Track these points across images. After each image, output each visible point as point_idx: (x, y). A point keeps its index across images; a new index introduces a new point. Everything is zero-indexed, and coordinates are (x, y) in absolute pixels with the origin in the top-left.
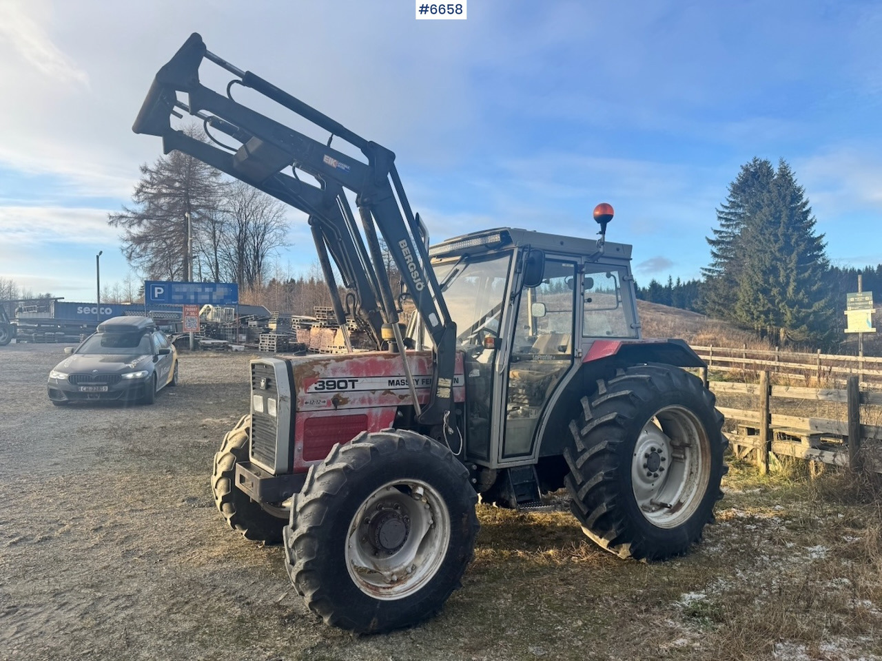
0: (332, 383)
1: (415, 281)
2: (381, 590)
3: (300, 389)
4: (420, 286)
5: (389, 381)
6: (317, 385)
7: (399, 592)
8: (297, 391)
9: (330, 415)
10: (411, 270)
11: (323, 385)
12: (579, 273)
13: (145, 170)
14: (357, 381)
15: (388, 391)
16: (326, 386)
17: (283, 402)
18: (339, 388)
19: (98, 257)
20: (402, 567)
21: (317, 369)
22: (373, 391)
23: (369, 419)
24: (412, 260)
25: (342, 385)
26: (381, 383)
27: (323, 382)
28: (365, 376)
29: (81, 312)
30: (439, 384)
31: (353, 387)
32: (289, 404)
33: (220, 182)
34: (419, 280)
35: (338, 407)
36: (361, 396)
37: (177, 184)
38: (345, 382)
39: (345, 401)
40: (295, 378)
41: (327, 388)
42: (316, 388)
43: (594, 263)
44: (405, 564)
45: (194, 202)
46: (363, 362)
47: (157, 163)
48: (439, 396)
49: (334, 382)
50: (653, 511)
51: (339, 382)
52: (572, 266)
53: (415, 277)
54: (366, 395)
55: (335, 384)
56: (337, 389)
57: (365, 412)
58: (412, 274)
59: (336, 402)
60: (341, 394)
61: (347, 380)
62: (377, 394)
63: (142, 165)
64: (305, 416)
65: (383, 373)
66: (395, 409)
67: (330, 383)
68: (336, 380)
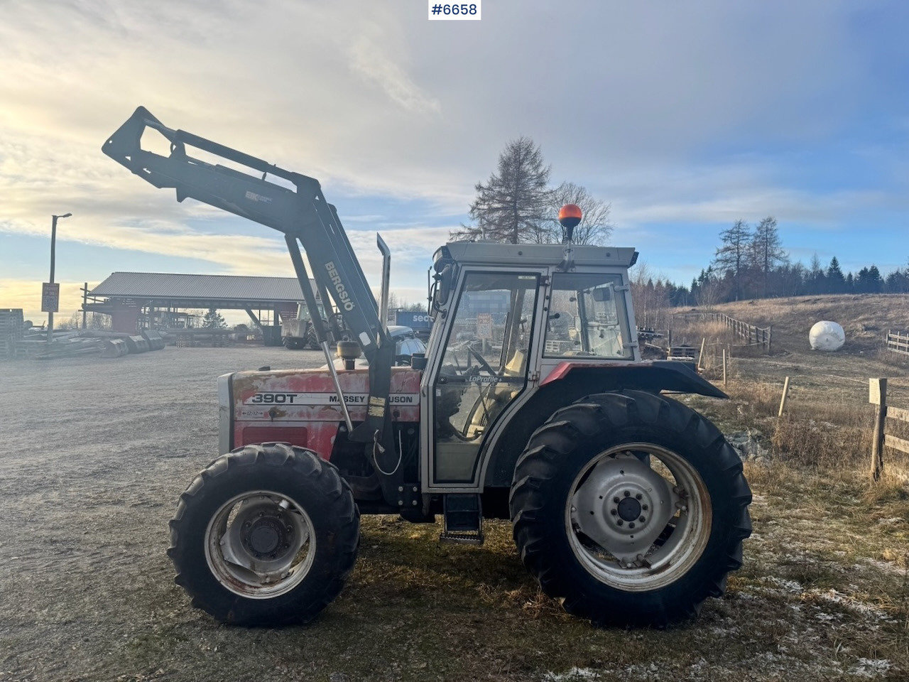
0: (270, 397)
1: (343, 301)
2: (247, 588)
3: (238, 400)
4: (349, 306)
5: (331, 397)
6: (255, 398)
7: (265, 593)
8: (235, 403)
9: (268, 426)
10: (339, 291)
11: (261, 398)
12: (543, 285)
13: (479, 188)
14: (296, 396)
15: (328, 407)
16: (263, 399)
17: (222, 412)
18: (276, 401)
19: (429, 272)
20: (277, 572)
21: (256, 383)
22: (313, 406)
23: (309, 432)
24: (340, 281)
25: (280, 398)
26: (323, 399)
27: (261, 396)
28: (304, 391)
29: (416, 320)
30: (371, 402)
31: (292, 401)
32: (228, 414)
33: (544, 191)
34: (349, 300)
35: (275, 419)
36: (299, 410)
37: (508, 198)
38: (284, 397)
39: (283, 414)
40: (234, 391)
41: (265, 401)
42: (253, 401)
43: (566, 273)
44: (281, 570)
45: (522, 214)
46: (305, 378)
47: (489, 180)
48: (371, 414)
49: (273, 396)
50: (628, 568)
51: (277, 396)
52: (534, 278)
53: (344, 297)
54: (304, 409)
55: (272, 398)
56: (274, 403)
57: (305, 425)
58: (340, 294)
59: (273, 413)
60: (278, 407)
61: (285, 394)
62: (317, 409)
63: (477, 184)
64: (243, 425)
65: (324, 390)
66: (337, 425)
67: (268, 397)
68: (275, 394)
